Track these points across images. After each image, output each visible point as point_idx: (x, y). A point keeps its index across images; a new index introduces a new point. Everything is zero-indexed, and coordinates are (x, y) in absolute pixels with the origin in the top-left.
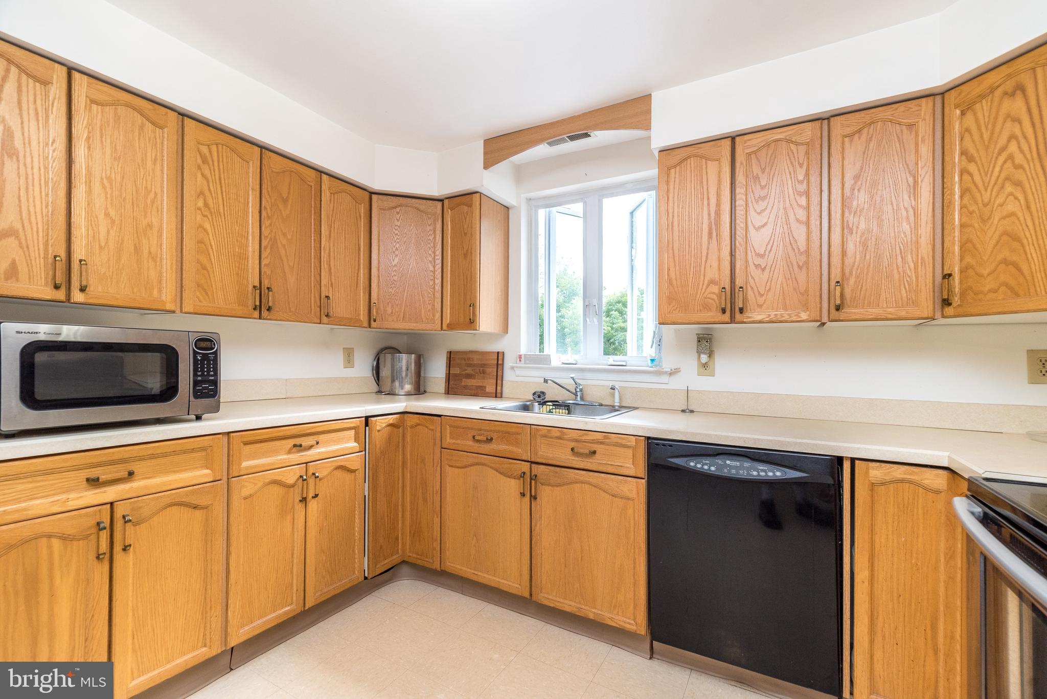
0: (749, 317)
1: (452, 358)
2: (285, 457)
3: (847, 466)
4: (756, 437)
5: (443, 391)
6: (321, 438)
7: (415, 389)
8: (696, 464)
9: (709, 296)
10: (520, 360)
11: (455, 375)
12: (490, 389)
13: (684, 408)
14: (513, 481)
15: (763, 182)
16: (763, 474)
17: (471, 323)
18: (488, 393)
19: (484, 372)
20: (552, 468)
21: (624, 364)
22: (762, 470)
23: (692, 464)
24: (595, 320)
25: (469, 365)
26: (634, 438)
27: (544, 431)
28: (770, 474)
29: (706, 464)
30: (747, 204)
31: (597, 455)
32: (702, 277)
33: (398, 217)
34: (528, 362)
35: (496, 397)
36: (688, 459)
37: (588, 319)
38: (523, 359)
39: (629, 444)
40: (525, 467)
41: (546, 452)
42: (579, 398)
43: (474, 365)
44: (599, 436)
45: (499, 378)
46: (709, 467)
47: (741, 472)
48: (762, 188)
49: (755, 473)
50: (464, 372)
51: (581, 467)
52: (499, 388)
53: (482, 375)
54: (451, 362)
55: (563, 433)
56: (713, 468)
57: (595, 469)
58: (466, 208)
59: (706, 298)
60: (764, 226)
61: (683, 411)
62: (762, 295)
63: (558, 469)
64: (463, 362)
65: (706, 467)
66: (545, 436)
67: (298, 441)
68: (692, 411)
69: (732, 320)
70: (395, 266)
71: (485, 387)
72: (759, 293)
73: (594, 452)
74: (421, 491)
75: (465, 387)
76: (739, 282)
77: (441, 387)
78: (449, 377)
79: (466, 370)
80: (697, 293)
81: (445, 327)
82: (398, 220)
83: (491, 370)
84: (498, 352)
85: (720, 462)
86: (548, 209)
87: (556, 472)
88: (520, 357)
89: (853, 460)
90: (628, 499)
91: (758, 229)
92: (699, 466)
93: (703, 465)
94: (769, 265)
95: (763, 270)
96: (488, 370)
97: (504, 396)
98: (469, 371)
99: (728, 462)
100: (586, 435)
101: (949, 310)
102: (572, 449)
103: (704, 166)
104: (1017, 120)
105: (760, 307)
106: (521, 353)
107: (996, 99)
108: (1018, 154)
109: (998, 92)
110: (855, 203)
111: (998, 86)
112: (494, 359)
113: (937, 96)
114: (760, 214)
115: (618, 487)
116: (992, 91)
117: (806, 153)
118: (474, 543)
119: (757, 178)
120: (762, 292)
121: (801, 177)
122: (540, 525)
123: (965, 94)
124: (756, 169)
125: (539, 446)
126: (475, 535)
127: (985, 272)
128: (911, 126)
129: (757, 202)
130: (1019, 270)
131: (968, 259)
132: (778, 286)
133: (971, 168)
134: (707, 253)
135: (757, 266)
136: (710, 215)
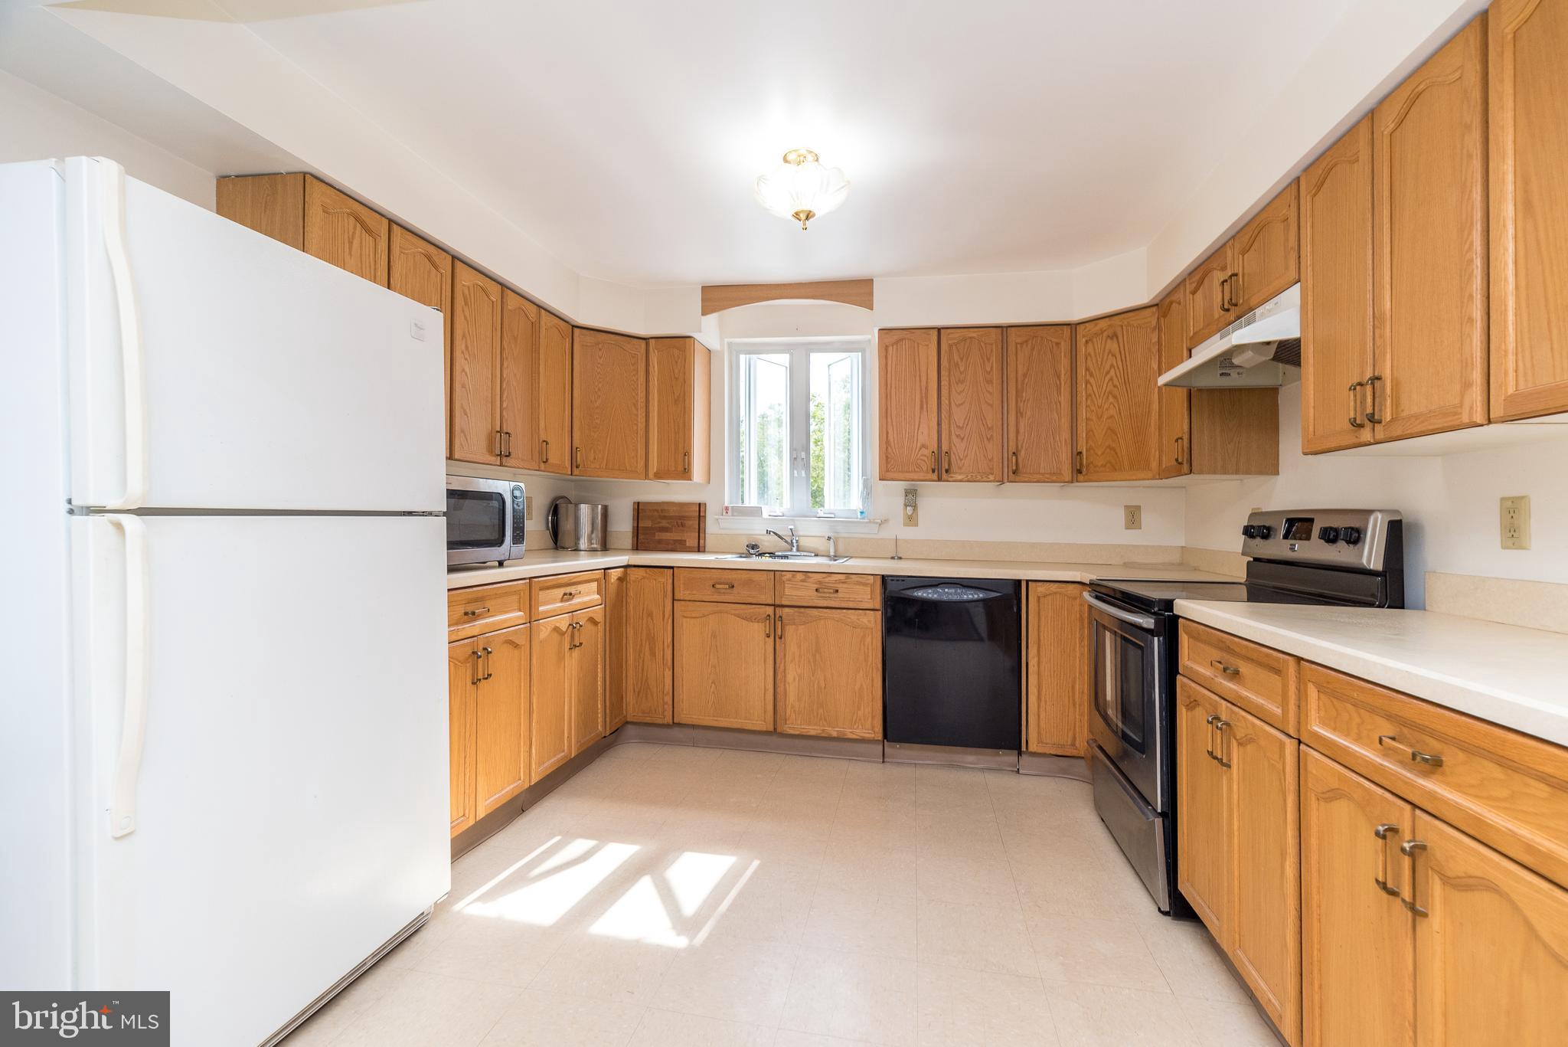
0: (952, 477)
1: (639, 509)
2: (560, 604)
3: (1024, 587)
5: (630, 547)
6: (580, 587)
7: (601, 545)
8: (924, 594)
9: (922, 458)
10: (727, 513)
11: (646, 528)
12: (692, 542)
13: (894, 555)
14: (756, 625)
15: (962, 369)
17: (685, 473)
18: (689, 547)
19: (683, 525)
20: (796, 609)
21: (833, 516)
23: (921, 595)
24: (803, 473)
25: (664, 518)
26: (873, 577)
27: (789, 575)
28: (975, 596)
30: (949, 384)
31: (839, 594)
32: (915, 442)
33: (600, 353)
34: (735, 514)
35: (699, 551)
36: (917, 590)
37: (796, 472)
38: (730, 511)
39: (868, 582)
40: (770, 610)
41: (792, 593)
42: (795, 549)
43: (671, 518)
44: (842, 577)
45: (700, 530)
46: (932, 594)
47: (956, 597)
49: (965, 596)
50: (657, 525)
51: (824, 606)
52: (702, 541)
53: (681, 528)
54: (640, 515)
55: (809, 577)
56: (935, 596)
57: (837, 606)
58: (676, 352)
59: (919, 459)
60: (963, 404)
61: (893, 558)
62: (962, 460)
63: (802, 610)
64: (656, 513)
66: (789, 580)
67: (568, 590)
68: (900, 558)
69: (940, 479)
70: (597, 407)
71: (685, 541)
72: (959, 457)
73: (836, 592)
74: (647, 646)
75: (660, 542)
76: (945, 448)
77: (628, 542)
78: (637, 531)
79: (660, 523)
80: (912, 455)
81: (651, 475)
82: (600, 358)
83: (691, 523)
84: (700, 504)
85: (941, 590)
86: (748, 356)
87: (805, 613)
88: (727, 508)
89: (1028, 582)
90: (867, 629)
91: (958, 406)
92: (925, 596)
93: (927, 594)
94: (967, 436)
95: (963, 439)
96: (688, 523)
97: (706, 550)
98: (664, 523)
99: (946, 590)
100: (829, 576)
101: (1080, 477)
102: (817, 590)
103: (916, 349)
104: (1114, 356)
105: (960, 468)
106: (726, 505)
107: (1104, 338)
108: (1115, 378)
109: (1105, 334)
110: (1024, 394)
111: (1105, 330)
112: (695, 511)
113: (1073, 327)
114: (959, 394)
115: (858, 619)
116: (1102, 333)
117: (992, 350)
118: (712, 690)
119: (957, 365)
120: (961, 457)
121: (988, 369)
122: (785, 662)
123: (1088, 329)
124: (956, 358)
125: (784, 591)
126: (713, 682)
127: (1099, 453)
128: (1058, 344)
129: (957, 384)
130: (1116, 453)
131: (1091, 442)
132: (973, 453)
133: (1092, 380)
134: (920, 422)
135: (957, 436)
136: (921, 390)
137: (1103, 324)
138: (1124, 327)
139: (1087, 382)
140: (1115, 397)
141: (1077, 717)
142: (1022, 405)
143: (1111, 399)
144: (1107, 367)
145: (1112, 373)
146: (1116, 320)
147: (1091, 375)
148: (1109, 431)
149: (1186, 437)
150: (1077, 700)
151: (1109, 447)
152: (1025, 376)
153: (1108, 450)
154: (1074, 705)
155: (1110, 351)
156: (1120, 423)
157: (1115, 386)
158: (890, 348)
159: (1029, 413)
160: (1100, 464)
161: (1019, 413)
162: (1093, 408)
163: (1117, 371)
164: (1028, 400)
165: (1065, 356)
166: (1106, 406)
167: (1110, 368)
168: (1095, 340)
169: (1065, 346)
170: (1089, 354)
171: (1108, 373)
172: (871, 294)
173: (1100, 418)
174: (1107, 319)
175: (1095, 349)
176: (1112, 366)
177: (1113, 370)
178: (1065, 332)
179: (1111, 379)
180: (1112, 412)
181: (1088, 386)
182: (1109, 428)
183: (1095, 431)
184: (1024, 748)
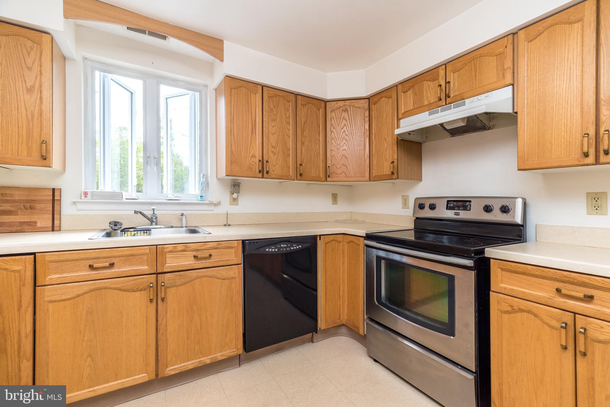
0: (270, 176)
3: (318, 238)
4: (292, 232)
8: (269, 249)
9: (252, 163)
10: (86, 197)
12: (44, 223)
13: (225, 223)
14: (138, 294)
15: (275, 113)
16: (295, 248)
17: (43, 159)
19: (31, 208)
20: (178, 273)
22: (295, 246)
23: (267, 250)
24: (155, 168)
26: (236, 242)
28: (298, 247)
29: (273, 249)
30: (268, 121)
31: (212, 257)
32: (248, 153)
35: (53, 231)
36: (265, 248)
37: (149, 168)
38: (89, 196)
40: (152, 278)
41: (171, 263)
42: (154, 224)
44: (214, 244)
46: (275, 249)
47: (287, 249)
48: (274, 115)
49: (292, 248)
51: (201, 267)
52: (56, 222)
53: (28, 211)
56: (276, 250)
57: (211, 266)
59: (250, 164)
60: (275, 133)
61: (225, 225)
62: (274, 166)
63: (182, 273)
65: (273, 250)
66: (171, 252)
68: (229, 225)
69: (263, 177)
71: (36, 223)
73: (210, 255)
76: (265, 158)
80: (246, 161)
84: (54, 190)
85: (279, 246)
87: (181, 275)
88: (86, 194)
89: (320, 236)
90: (233, 278)
91: (273, 134)
92: (270, 250)
93: (272, 249)
94: (277, 152)
95: (275, 154)
96: (39, 206)
97: (62, 228)
99: (282, 246)
100: (204, 245)
101: (328, 179)
102: (195, 257)
103: (249, 95)
104: (346, 120)
105: (273, 171)
106: (83, 190)
107: (341, 111)
108: (346, 131)
109: (341, 109)
110: (304, 133)
111: (342, 107)
112: (49, 195)
113: (326, 102)
114: (273, 127)
115: (227, 273)
116: (340, 108)
117: (290, 106)
118: (87, 363)
119: (272, 110)
120: (274, 165)
121: (288, 116)
122: (166, 318)
123: (332, 105)
124: (272, 106)
125: (166, 260)
126: (90, 356)
127: (338, 168)
128: (319, 109)
129: (272, 121)
130: (347, 168)
131: (333, 162)
132: (280, 163)
133: (334, 131)
134: (251, 141)
135: (273, 152)
136: (252, 121)
137: (341, 104)
138: (351, 107)
139: (331, 132)
140: (347, 140)
141: (341, 304)
142: (303, 139)
143: (344, 141)
144: (342, 125)
145: (345, 128)
146: (348, 103)
147: (334, 128)
148: (343, 157)
149: (396, 162)
150: (341, 295)
151: (343, 165)
152: (305, 123)
153: (343, 166)
154: (340, 298)
155: (344, 118)
156: (349, 154)
157: (347, 135)
158: (233, 90)
159: (307, 143)
160: (339, 173)
161: (303, 143)
162: (335, 145)
163: (347, 127)
164: (306, 136)
165: (322, 117)
166: (342, 144)
167: (344, 126)
168: (336, 111)
169: (322, 111)
170: (333, 118)
171: (342, 128)
172: (222, 50)
173: (338, 150)
174: (343, 101)
175: (336, 115)
176: (345, 125)
177: (345, 127)
178: (322, 105)
179: (344, 131)
180: (345, 147)
181: (333, 133)
182: (343, 155)
183: (336, 156)
184: (319, 329)
